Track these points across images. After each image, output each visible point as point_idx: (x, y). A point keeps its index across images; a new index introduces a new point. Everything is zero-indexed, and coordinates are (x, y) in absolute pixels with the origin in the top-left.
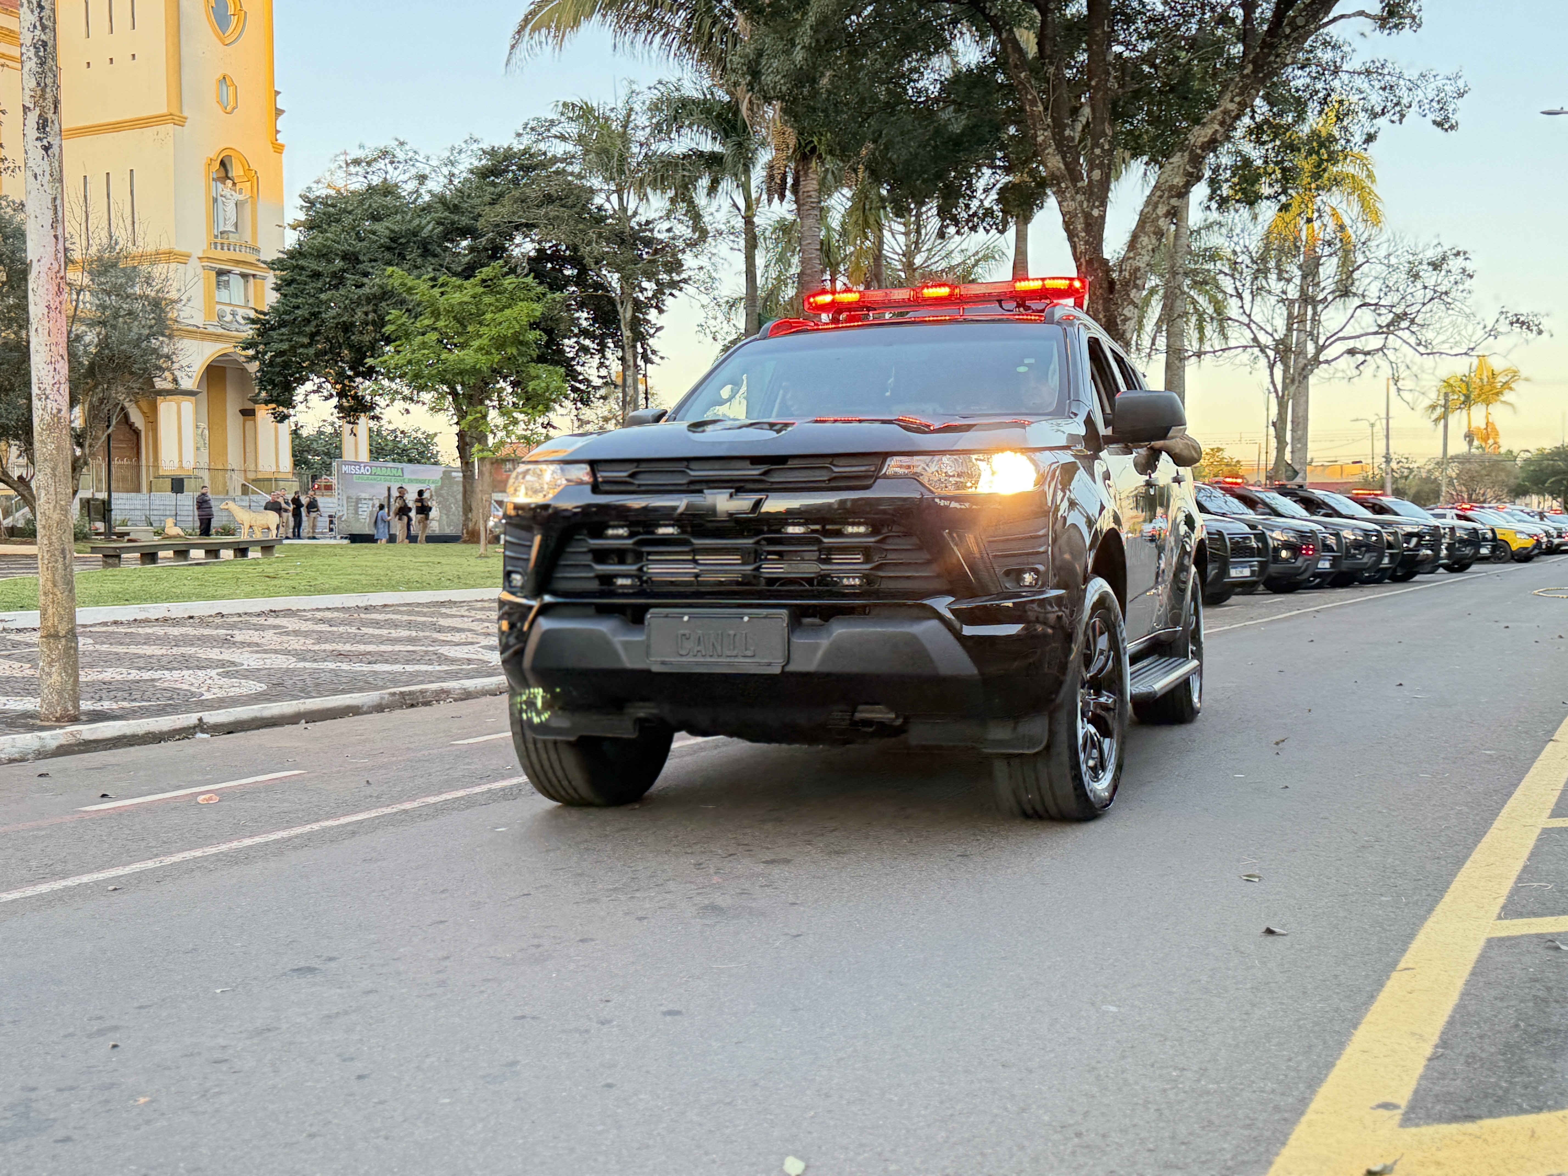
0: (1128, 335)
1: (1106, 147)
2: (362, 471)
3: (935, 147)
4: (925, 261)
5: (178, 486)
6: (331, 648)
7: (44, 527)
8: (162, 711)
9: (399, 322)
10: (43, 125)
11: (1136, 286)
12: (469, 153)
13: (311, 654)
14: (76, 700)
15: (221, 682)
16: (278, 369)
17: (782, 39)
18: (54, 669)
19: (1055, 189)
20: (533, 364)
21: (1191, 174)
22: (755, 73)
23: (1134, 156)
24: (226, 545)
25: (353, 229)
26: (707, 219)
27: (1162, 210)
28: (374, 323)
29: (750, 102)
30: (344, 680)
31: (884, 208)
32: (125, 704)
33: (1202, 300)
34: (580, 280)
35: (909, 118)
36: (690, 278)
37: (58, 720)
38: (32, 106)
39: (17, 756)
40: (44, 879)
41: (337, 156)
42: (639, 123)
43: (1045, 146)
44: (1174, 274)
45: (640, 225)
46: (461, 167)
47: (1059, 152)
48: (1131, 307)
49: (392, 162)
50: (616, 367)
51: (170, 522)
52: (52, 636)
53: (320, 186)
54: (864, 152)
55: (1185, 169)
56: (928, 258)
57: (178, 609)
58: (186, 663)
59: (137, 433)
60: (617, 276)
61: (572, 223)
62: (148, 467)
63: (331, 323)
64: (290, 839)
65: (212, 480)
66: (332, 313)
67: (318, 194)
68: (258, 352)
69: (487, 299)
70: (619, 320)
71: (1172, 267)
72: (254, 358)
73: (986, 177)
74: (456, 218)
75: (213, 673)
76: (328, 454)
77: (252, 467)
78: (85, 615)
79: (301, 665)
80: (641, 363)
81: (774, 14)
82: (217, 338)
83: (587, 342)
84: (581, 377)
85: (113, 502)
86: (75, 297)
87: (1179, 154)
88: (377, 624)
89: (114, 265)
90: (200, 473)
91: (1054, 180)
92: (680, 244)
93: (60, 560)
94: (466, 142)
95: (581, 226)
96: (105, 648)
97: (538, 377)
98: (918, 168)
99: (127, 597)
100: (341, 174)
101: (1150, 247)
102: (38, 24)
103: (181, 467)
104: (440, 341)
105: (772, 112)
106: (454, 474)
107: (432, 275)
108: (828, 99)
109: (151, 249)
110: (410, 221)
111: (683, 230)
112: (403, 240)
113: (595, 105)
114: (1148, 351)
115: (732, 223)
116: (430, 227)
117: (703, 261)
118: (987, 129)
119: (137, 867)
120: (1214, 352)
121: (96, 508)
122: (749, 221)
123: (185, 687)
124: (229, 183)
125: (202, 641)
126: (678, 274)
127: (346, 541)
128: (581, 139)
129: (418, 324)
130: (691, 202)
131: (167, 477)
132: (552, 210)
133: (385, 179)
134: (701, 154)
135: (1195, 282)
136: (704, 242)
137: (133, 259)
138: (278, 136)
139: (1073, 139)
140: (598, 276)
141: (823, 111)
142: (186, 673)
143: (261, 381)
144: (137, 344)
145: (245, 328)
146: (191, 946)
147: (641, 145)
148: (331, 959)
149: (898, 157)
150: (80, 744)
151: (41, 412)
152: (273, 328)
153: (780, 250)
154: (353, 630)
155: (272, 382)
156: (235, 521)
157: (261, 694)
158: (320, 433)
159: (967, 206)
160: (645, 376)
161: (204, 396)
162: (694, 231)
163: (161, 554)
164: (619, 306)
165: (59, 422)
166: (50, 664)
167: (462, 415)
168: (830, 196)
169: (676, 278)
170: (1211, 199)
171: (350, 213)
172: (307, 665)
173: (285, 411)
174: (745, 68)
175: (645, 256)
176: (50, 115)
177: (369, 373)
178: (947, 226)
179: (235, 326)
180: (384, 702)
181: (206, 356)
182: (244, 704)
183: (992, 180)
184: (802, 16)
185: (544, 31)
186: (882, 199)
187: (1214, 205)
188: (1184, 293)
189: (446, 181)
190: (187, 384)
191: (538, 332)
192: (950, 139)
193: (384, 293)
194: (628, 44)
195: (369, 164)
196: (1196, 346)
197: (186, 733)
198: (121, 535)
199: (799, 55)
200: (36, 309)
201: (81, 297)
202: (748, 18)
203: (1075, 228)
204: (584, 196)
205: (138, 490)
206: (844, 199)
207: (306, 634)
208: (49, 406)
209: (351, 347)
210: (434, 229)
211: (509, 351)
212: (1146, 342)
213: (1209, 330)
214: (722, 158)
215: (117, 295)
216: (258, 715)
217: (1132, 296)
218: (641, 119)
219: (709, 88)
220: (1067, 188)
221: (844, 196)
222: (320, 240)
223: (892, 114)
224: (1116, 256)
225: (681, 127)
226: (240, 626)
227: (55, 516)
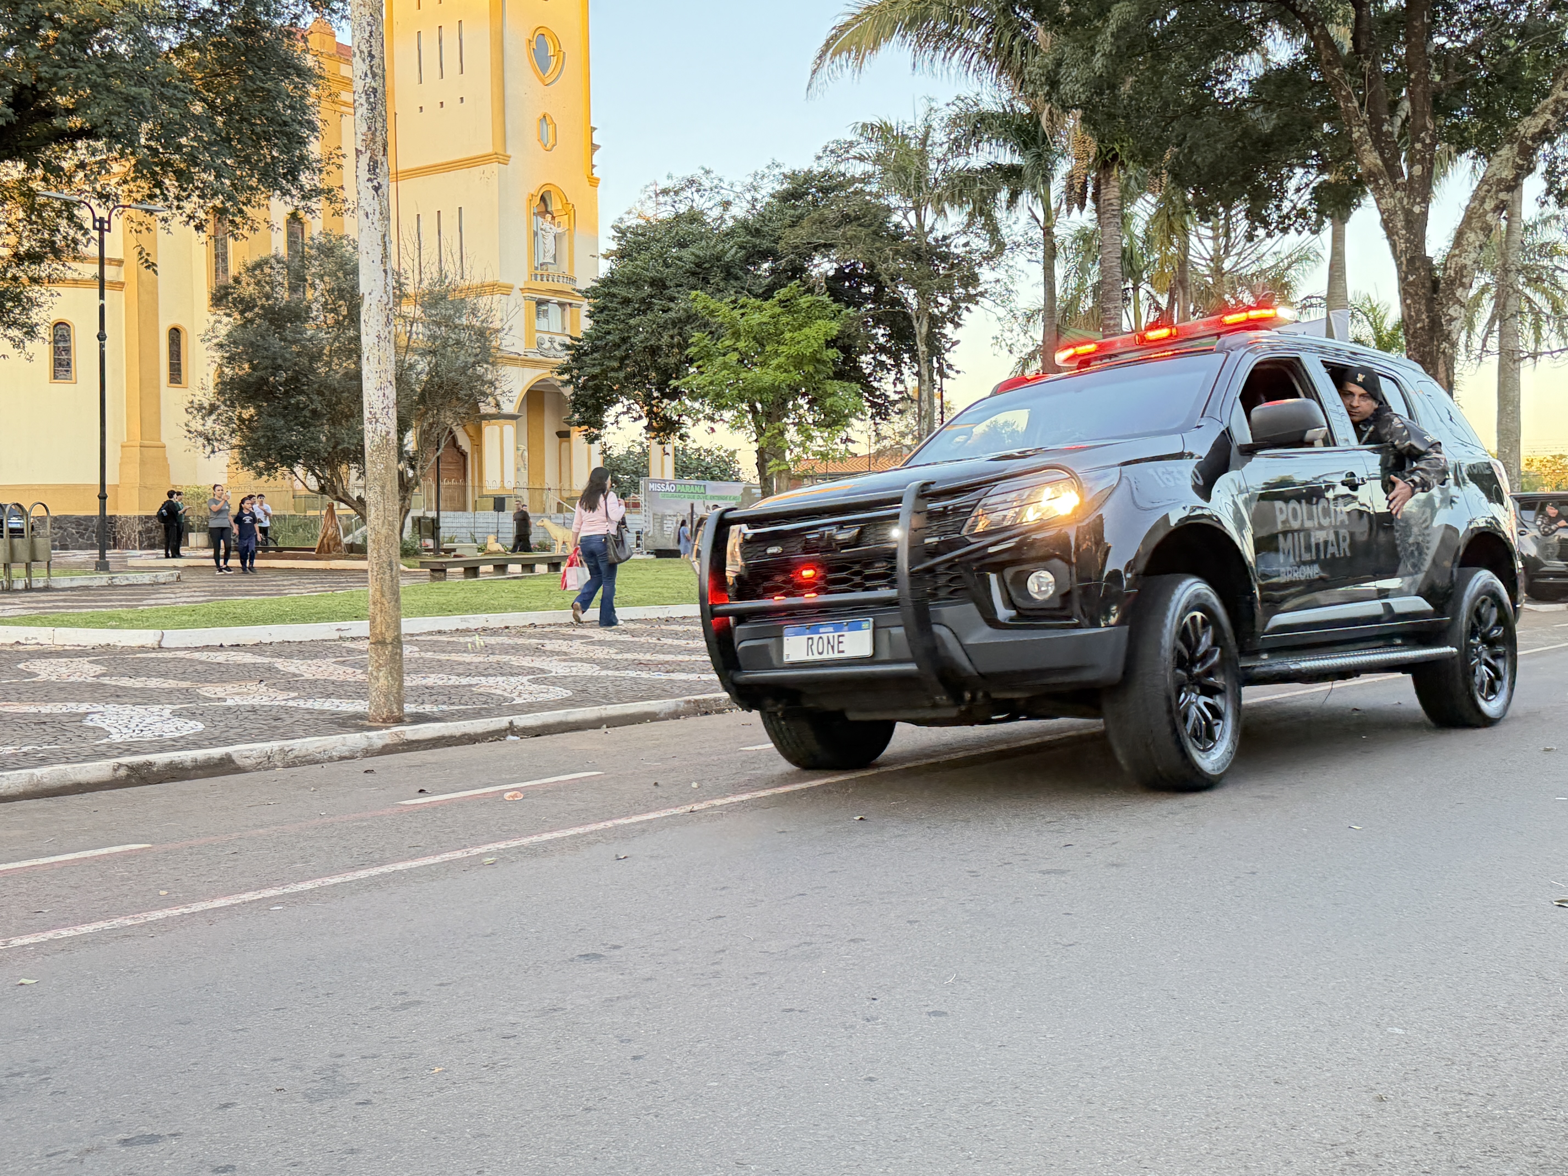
0: (1454, 336)
1: (1428, 141)
2: (668, 488)
3: (1244, 148)
4: (1234, 266)
5: (499, 504)
6: (633, 658)
7: (374, 541)
8: (478, 714)
9: (702, 345)
10: (373, 167)
11: (1462, 285)
12: (771, 178)
13: (613, 663)
14: (400, 703)
15: (531, 688)
16: (590, 392)
17: (1082, 47)
18: (381, 674)
19: (1372, 186)
20: (830, 381)
21: (1520, 167)
22: (1053, 83)
23: (1460, 152)
24: (541, 560)
25: (661, 256)
26: (1004, 231)
27: (1489, 205)
28: (679, 345)
29: (1050, 113)
30: (643, 687)
31: (1189, 213)
32: (445, 707)
33: (1539, 300)
34: (876, 297)
35: (1215, 120)
36: (986, 292)
37: (384, 721)
38: (363, 149)
39: (347, 754)
40: (362, 866)
41: (647, 187)
42: (937, 140)
43: (1361, 142)
44: (1506, 271)
45: (936, 240)
46: (764, 192)
47: (1376, 148)
48: (1457, 307)
49: (698, 191)
50: (911, 382)
51: (491, 539)
52: (380, 643)
53: (631, 216)
54: (1168, 156)
55: (1514, 162)
56: (1237, 263)
57: (495, 620)
58: (502, 670)
59: (464, 455)
60: (913, 292)
61: (868, 241)
62: (473, 487)
63: (639, 347)
64: (585, 835)
65: (531, 499)
66: (641, 337)
67: (629, 224)
68: (572, 377)
69: (784, 319)
70: (915, 335)
71: (1504, 265)
72: (569, 382)
73: (1298, 176)
74: (758, 242)
75: (524, 679)
76: (636, 473)
77: (567, 487)
78: (410, 625)
79: (604, 673)
80: (937, 378)
81: (1073, 24)
82: (536, 364)
83: (884, 358)
84: (878, 393)
85: (441, 520)
86: (409, 328)
87: (1508, 146)
88: (676, 635)
89: (444, 298)
90: (519, 492)
91: (1372, 176)
92: (977, 257)
93: (388, 572)
94: (768, 167)
95: (878, 245)
96: (429, 655)
97: (834, 394)
98: (1225, 171)
99: (450, 608)
100: (651, 204)
101: (1477, 244)
102: (369, 72)
103: (503, 487)
104: (740, 361)
105: (1072, 121)
106: (754, 490)
107: (733, 298)
108: (1130, 105)
109: (476, 282)
110: (715, 246)
111: (981, 243)
112: (707, 265)
113: (894, 125)
114: (1479, 352)
115: (1030, 234)
116: (733, 251)
117: (1000, 273)
118: (1299, 128)
119: (447, 856)
120: (1552, 353)
121: (426, 525)
122: (1048, 232)
123: (499, 692)
124: (549, 217)
125: (515, 649)
126: (974, 288)
127: (652, 556)
128: (879, 159)
129: (719, 346)
130: (989, 217)
131: (491, 496)
132: (850, 230)
133: (692, 207)
134: (999, 168)
135: (1529, 280)
136: (1002, 254)
137: (461, 291)
138: (594, 171)
139: (1392, 134)
140: (894, 293)
141: (1123, 118)
142: (500, 679)
143: (575, 404)
144: (464, 370)
145: (559, 354)
146: (489, 931)
147: (939, 161)
148: (616, 947)
149: (1203, 160)
150: (403, 744)
151: (371, 434)
152: (586, 354)
153: (1080, 259)
154: (654, 640)
155: (584, 404)
156: (550, 537)
157: (567, 699)
158: (629, 453)
159: (1278, 208)
160: (941, 389)
161: (524, 420)
162: (991, 246)
163: (482, 568)
164: (915, 322)
165: (387, 444)
166: (378, 669)
167: (760, 432)
168: (1133, 203)
169: (972, 291)
170: (1549, 192)
171: (658, 241)
172: (610, 673)
173: (596, 432)
174: (1043, 79)
175: (941, 272)
176: (380, 157)
177: (675, 394)
178: (1256, 229)
179: (553, 352)
180: (680, 709)
181: (526, 383)
182: (550, 709)
183: (1305, 180)
184: (1103, 24)
185: (845, 55)
186: (1186, 204)
187: (1552, 199)
188: (1517, 291)
189: (750, 206)
190: (509, 408)
191: (835, 350)
192: (1259, 140)
193: (689, 317)
194: (927, 62)
195: (676, 193)
196: (1531, 346)
197: (498, 735)
198: (448, 551)
199: (1098, 62)
200: (367, 341)
201: (414, 329)
202: (1047, 29)
203: (1395, 226)
204: (882, 214)
205: (464, 509)
206: (1148, 206)
207: (610, 644)
208: (379, 429)
209: (657, 369)
210: (737, 253)
211: (806, 368)
212: (1477, 343)
213: (1545, 329)
214: (1021, 170)
215: (446, 326)
216: (564, 719)
217: (1458, 294)
218: (939, 136)
219: (1009, 101)
220: (1385, 185)
221: (1148, 202)
222: (630, 268)
223: (1198, 116)
224: (1441, 253)
225: (979, 141)
226: (551, 635)
227: (384, 531)
